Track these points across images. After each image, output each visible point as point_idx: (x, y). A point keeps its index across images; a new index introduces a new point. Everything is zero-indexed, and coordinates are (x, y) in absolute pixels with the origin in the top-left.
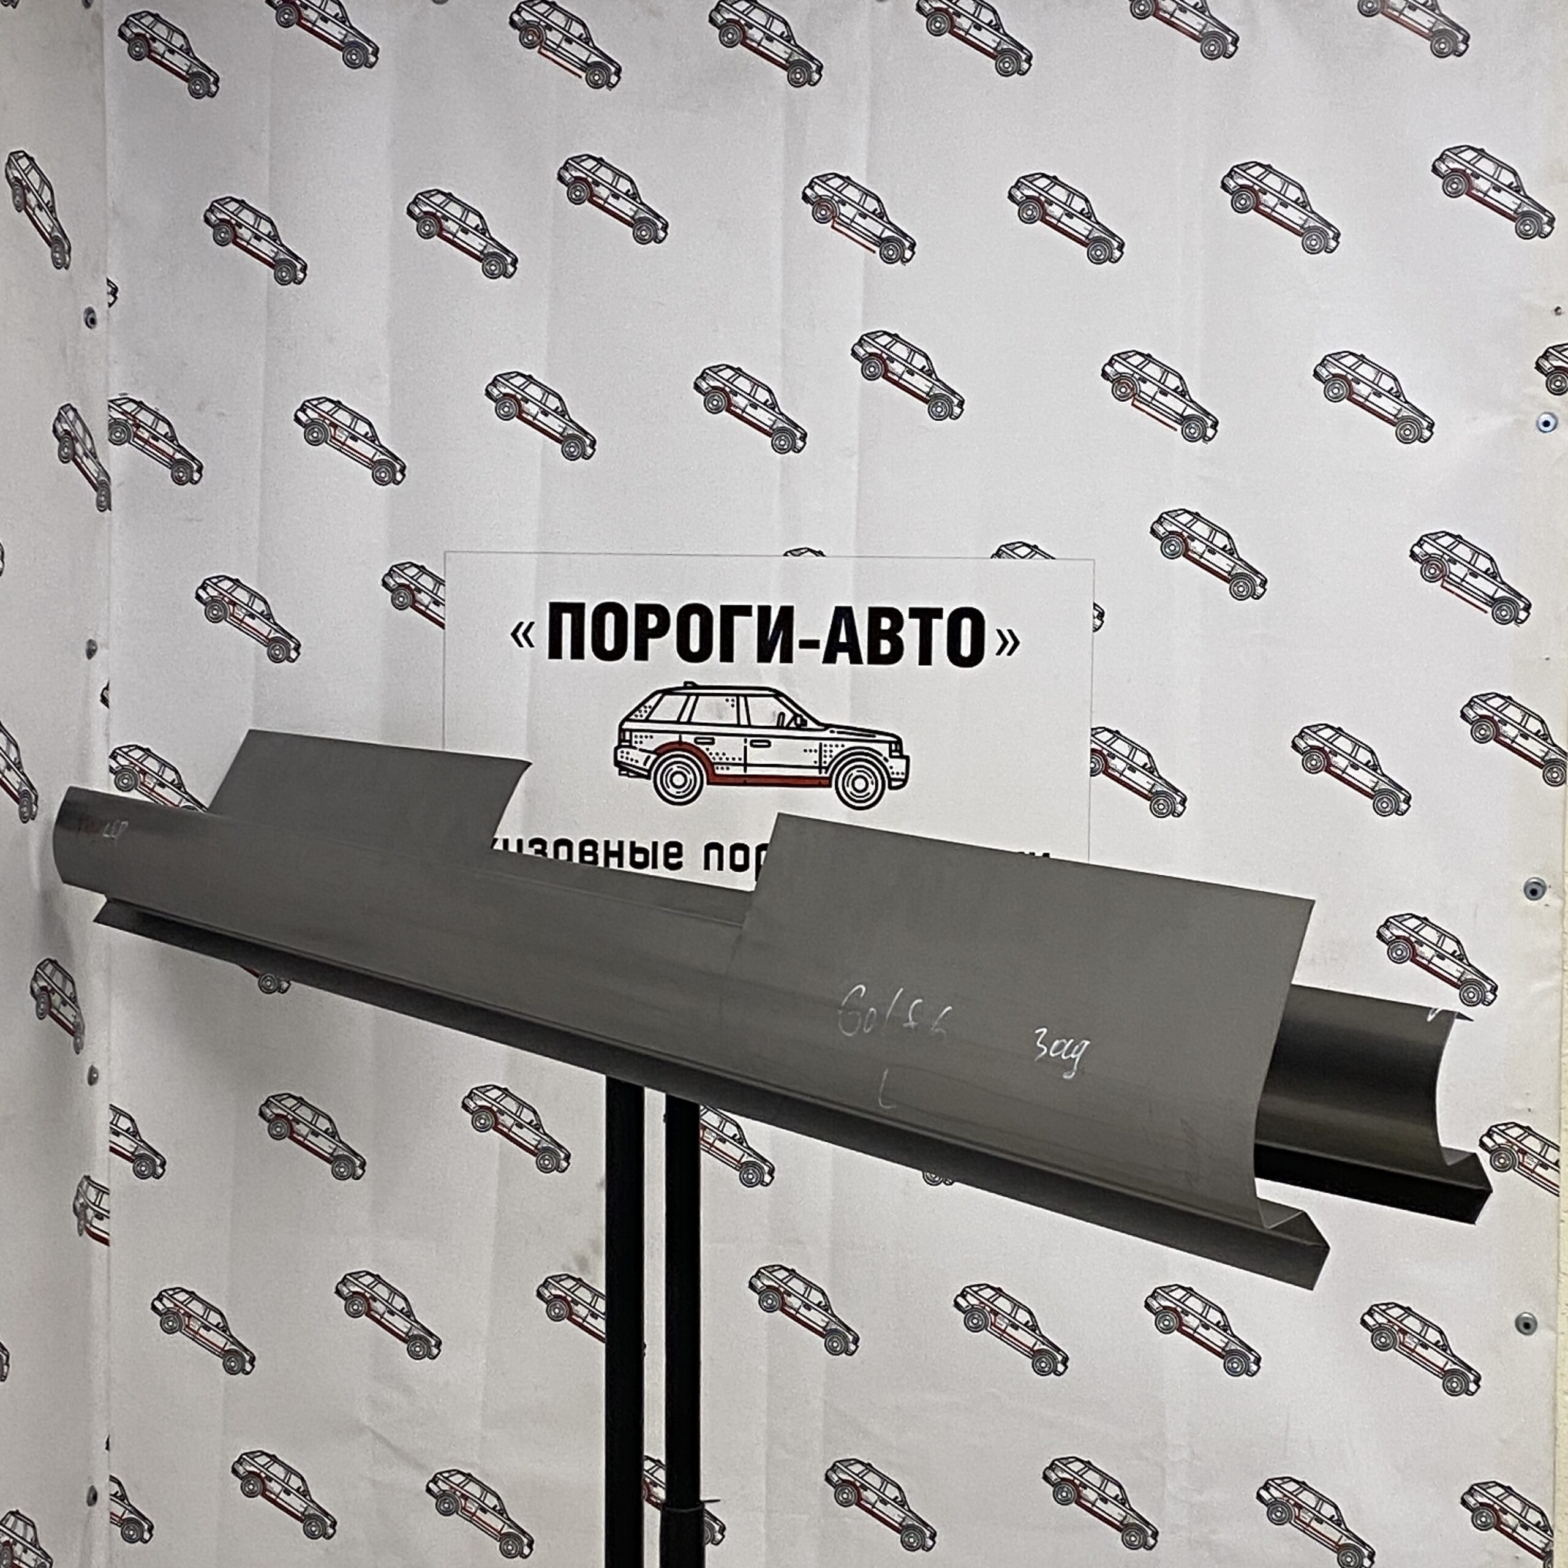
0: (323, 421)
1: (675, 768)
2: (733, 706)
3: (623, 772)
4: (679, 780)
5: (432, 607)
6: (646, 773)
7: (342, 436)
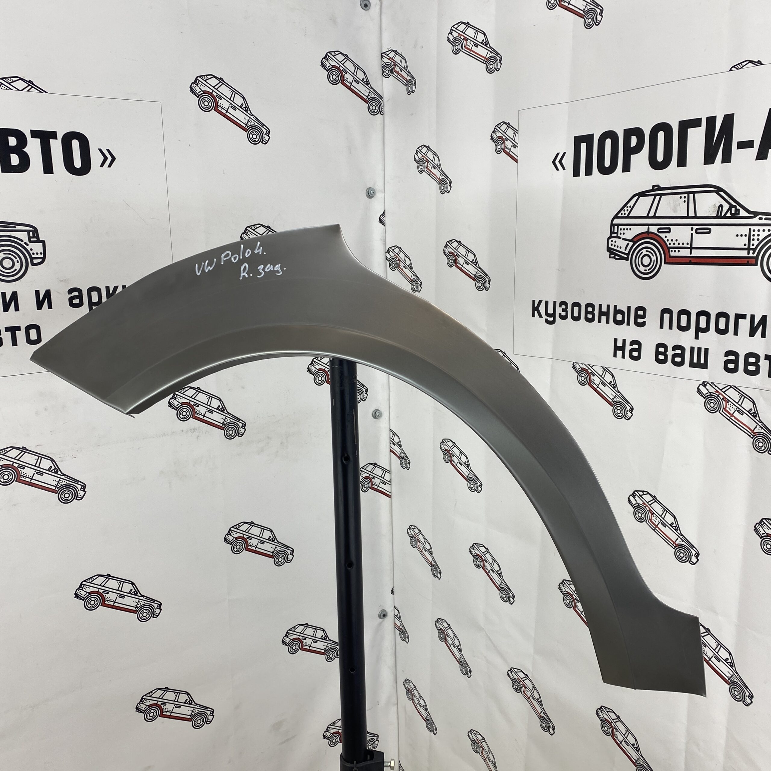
0: (460, 38)
1: (644, 252)
2: (685, 202)
3: (611, 256)
4: (646, 261)
5: (513, 149)
6: (626, 256)
7: (470, 45)
